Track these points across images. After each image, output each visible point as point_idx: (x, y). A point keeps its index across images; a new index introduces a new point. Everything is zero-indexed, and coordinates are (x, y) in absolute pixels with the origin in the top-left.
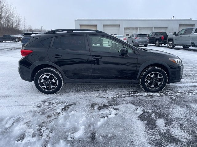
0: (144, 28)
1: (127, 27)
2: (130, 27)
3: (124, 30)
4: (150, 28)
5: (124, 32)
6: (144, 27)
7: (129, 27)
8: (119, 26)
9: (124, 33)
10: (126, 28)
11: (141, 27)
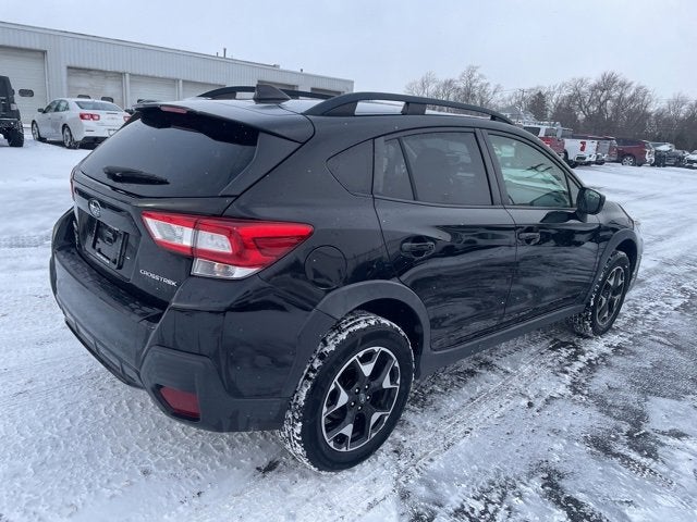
0: (147, 76)
1: (77, 65)
2: (91, 67)
3: (69, 75)
4: (169, 79)
5: (68, 82)
6: (146, 73)
7: (87, 66)
8: (40, 55)
9: (69, 87)
10: (73, 70)
11: (138, 72)
